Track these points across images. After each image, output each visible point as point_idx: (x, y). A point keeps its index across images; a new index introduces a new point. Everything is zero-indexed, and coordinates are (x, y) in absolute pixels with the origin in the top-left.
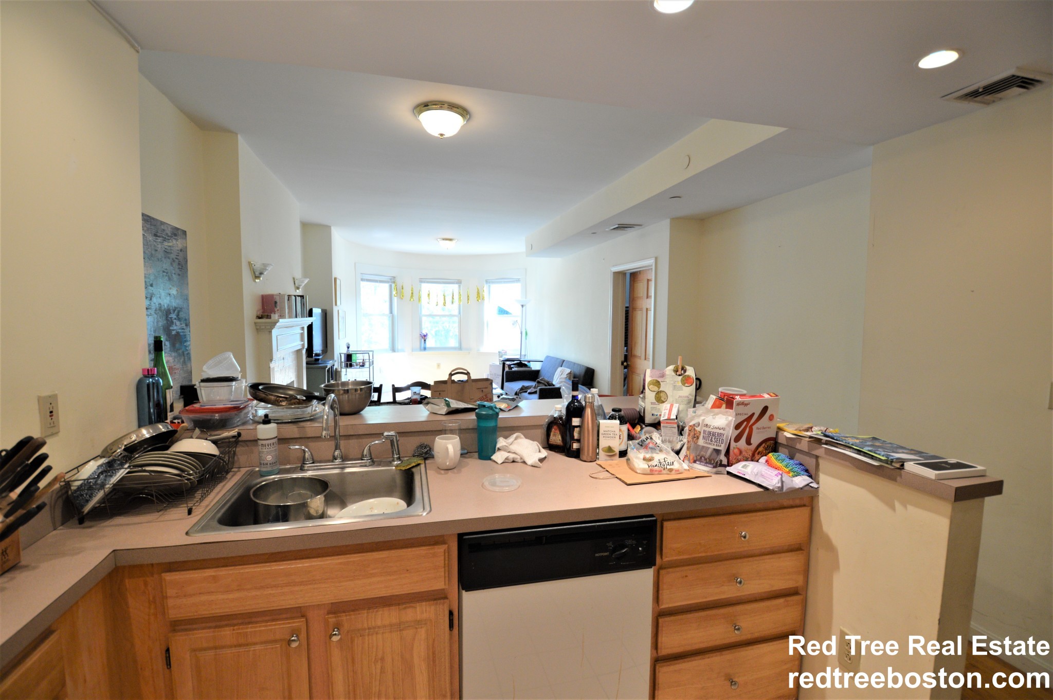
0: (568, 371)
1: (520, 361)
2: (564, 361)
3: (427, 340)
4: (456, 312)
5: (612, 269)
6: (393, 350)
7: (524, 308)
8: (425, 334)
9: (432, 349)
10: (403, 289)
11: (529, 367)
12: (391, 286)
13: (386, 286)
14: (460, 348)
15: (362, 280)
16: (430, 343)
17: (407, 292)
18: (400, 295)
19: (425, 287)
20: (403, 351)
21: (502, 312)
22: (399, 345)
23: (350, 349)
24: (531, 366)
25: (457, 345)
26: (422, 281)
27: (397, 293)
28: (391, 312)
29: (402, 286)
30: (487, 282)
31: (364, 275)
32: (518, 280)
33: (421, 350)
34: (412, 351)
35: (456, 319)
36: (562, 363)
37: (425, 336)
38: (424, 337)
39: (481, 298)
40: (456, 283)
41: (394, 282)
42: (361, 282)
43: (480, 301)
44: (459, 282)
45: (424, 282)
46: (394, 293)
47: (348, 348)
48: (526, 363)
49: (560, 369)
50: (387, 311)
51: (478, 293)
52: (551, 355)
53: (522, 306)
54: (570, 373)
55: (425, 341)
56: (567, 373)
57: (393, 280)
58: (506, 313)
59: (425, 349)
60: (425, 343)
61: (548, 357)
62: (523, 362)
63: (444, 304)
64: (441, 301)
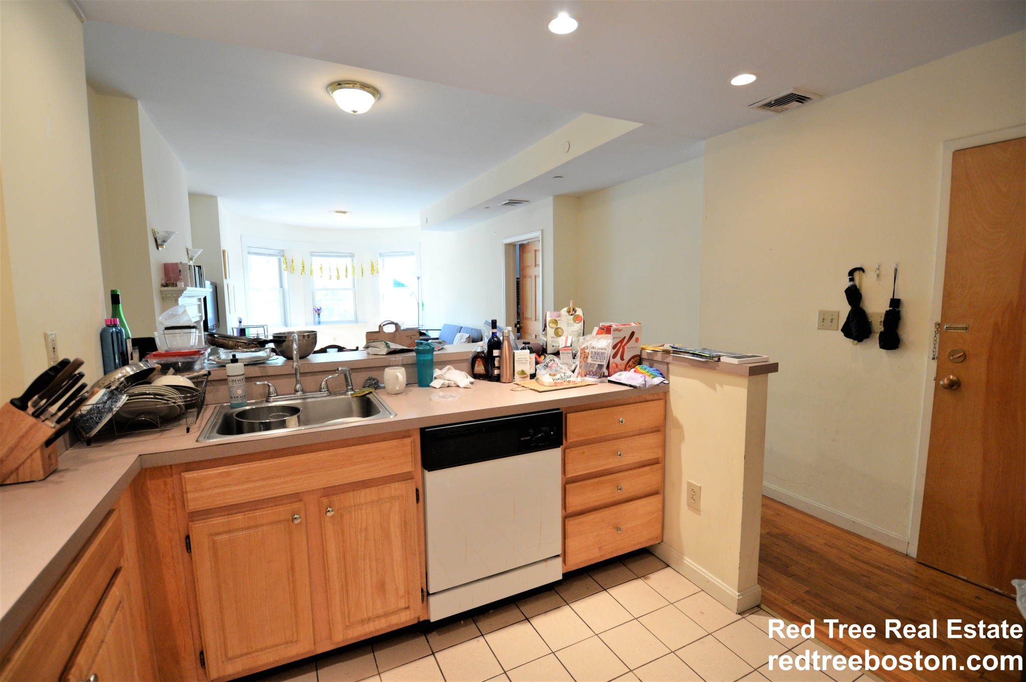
0: (467, 335)
1: (418, 330)
2: (462, 327)
3: (321, 314)
4: (351, 286)
5: (503, 241)
6: (286, 324)
7: (420, 280)
8: (319, 308)
9: (326, 323)
10: (293, 262)
11: (428, 336)
12: (280, 260)
13: (275, 260)
14: (356, 321)
15: (249, 253)
16: (323, 317)
17: (298, 266)
18: (291, 268)
19: (317, 261)
21: (398, 284)
23: (242, 323)
24: (430, 335)
25: (352, 318)
26: (312, 254)
27: (287, 266)
28: (281, 287)
29: (292, 260)
30: (380, 255)
31: (251, 248)
32: (412, 254)
33: (314, 324)
35: (351, 292)
36: (460, 329)
38: (318, 311)
39: (376, 271)
40: (349, 257)
41: (283, 256)
42: (248, 255)
43: (374, 274)
44: (352, 256)
45: (315, 256)
46: (284, 266)
47: (240, 322)
48: (424, 332)
49: (458, 335)
50: (278, 285)
51: (372, 266)
52: (449, 323)
53: (418, 278)
54: (469, 337)
55: (319, 314)
56: (466, 337)
57: (282, 254)
58: (402, 285)
59: (319, 323)
60: (319, 317)
61: (445, 325)
62: (422, 331)
63: (338, 278)
64: (335, 275)
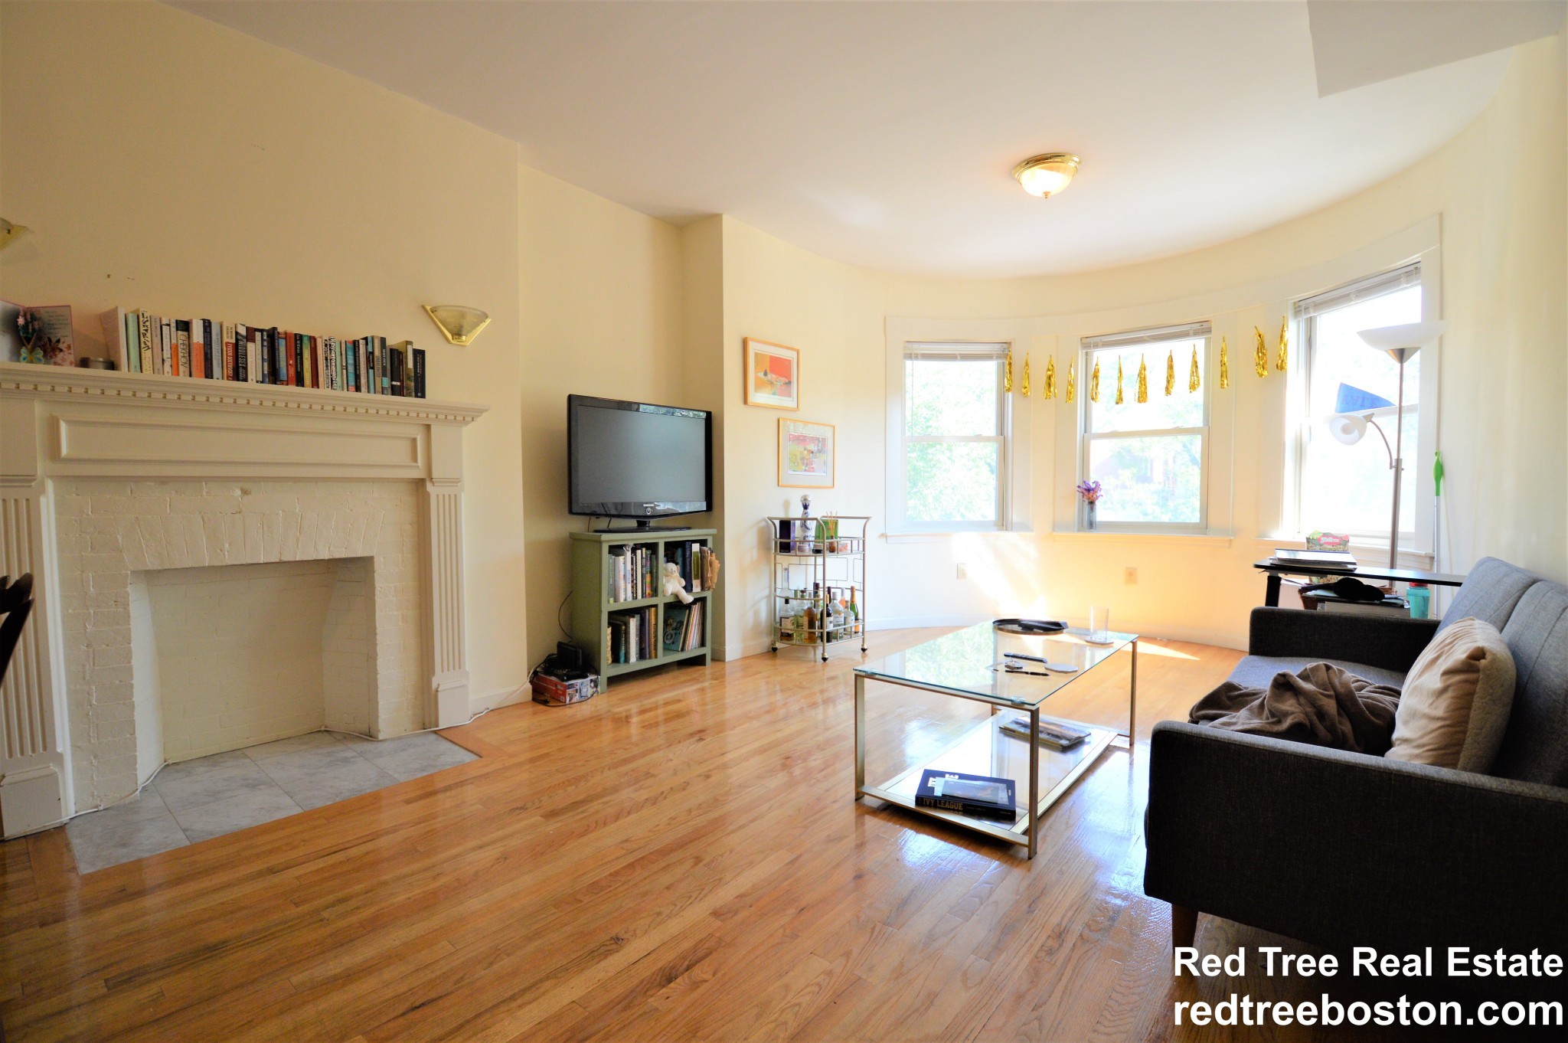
1: (1351, 572)
3: (1098, 503)
4: (1196, 420)
6: (1003, 522)
8: (1093, 486)
9: (1108, 527)
10: (1026, 369)
12: (1000, 366)
13: (991, 367)
14: (1203, 527)
15: (910, 356)
16: (1102, 514)
17: (1037, 377)
18: (1023, 387)
20: (1025, 527)
21: (1357, 401)
22: (1015, 516)
25: (1195, 517)
26: (1090, 343)
27: (1010, 382)
28: (1001, 429)
29: (1026, 364)
30: (1299, 309)
31: (915, 346)
32: (1414, 271)
33: (1081, 529)
34: (1054, 530)
35: (1198, 440)
37: (1089, 490)
38: (1089, 494)
39: (1271, 365)
40: (1197, 333)
41: (1008, 356)
42: (909, 363)
43: (1265, 374)
44: (1203, 329)
45: (1096, 346)
46: (1006, 382)
47: (806, 507)
48: (1388, 587)
50: (991, 430)
51: (1261, 349)
53: (1401, 355)
55: (1092, 503)
57: (1005, 354)
59: (1092, 526)
60: (1092, 509)
63: (1142, 397)
64: (1131, 392)
